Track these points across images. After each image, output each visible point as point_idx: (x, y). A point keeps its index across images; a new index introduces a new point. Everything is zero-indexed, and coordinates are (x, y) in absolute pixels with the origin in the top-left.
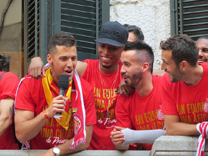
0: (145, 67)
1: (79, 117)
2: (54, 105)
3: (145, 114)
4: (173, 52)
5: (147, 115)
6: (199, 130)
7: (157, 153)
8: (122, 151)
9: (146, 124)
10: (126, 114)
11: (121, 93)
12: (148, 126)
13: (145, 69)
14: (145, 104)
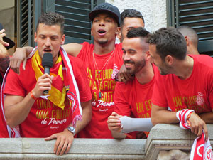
0: (149, 55)
1: (71, 94)
2: (40, 84)
3: (145, 103)
4: (157, 47)
5: (147, 103)
6: (178, 117)
7: (153, 141)
8: (119, 139)
9: (146, 112)
10: (125, 101)
11: (120, 80)
12: (148, 114)
13: (149, 57)
14: (146, 92)
